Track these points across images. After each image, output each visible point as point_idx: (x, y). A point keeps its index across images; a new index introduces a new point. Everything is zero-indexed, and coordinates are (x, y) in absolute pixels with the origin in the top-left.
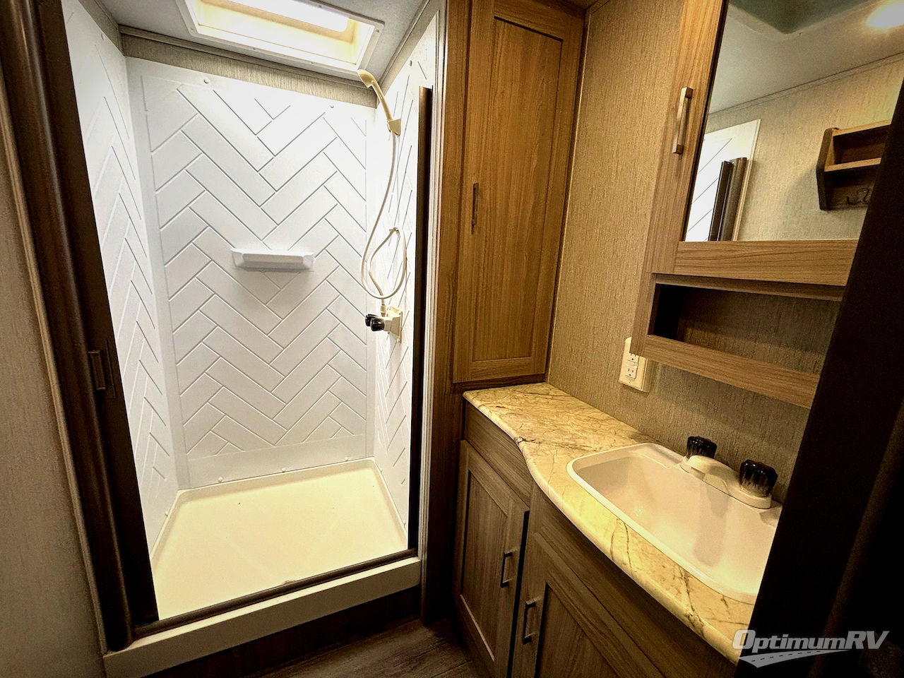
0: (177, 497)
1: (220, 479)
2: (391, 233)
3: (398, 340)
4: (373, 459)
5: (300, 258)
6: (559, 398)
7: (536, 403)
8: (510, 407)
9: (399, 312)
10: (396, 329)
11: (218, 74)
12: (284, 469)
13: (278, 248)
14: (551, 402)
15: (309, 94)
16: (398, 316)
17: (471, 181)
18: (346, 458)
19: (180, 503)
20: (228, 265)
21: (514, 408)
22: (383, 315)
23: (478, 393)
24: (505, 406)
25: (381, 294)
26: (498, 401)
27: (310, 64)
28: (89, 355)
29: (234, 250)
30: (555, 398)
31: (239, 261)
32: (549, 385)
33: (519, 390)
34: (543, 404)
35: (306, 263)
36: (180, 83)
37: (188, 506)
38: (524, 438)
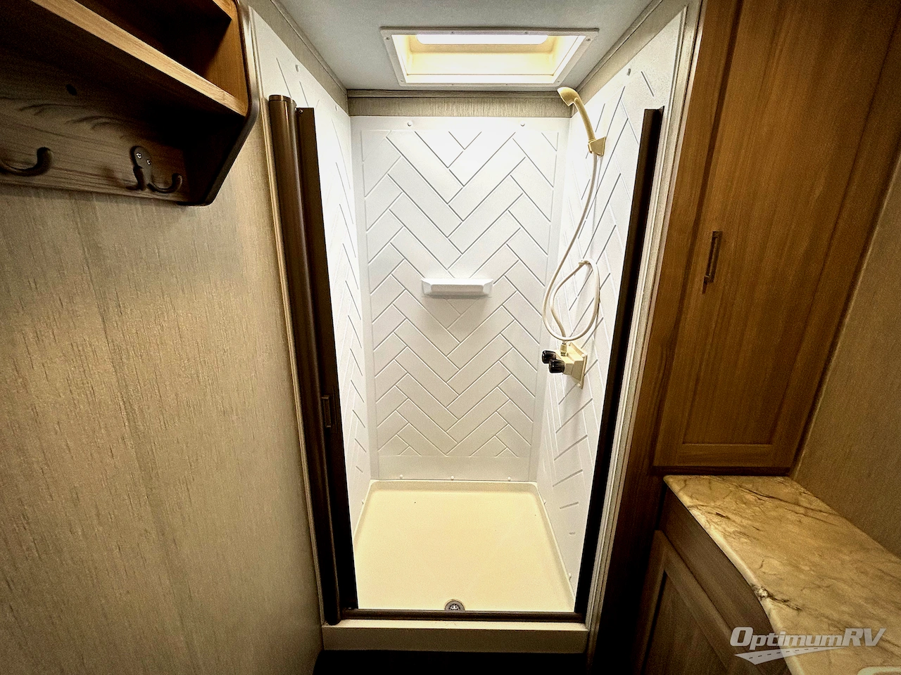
0: (370, 485)
1: (401, 476)
2: (581, 266)
3: (579, 385)
4: (535, 484)
5: (480, 287)
6: (819, 515)
7: (780, 519)
8: (738, 519)
9: (583, 355)
10: (578, 373)
11: (419, 115)
12: (452, 477)
13: (462, 278)
14: (805, 520)
15: (500, 116)
16: (582, 359)
17: (710, 227)
18: (509, 478)
19: (372, 491)
20: (418, 295)
21: (745, 522)
22: (563, 354)
23: (685, 481)
24: (730, 516)
25: (564, 335)
26: (718, 503)
27: (505, 86)
28: (322, 400)
29: (424, 280)
30: (811, 513)
31: (428, 290)
32: (797, 485)
33: (750, 486)
34: (792, 522)
35: (485, 291)
36: (389, 131)
37: (378, 494)
38: (771, 591)
